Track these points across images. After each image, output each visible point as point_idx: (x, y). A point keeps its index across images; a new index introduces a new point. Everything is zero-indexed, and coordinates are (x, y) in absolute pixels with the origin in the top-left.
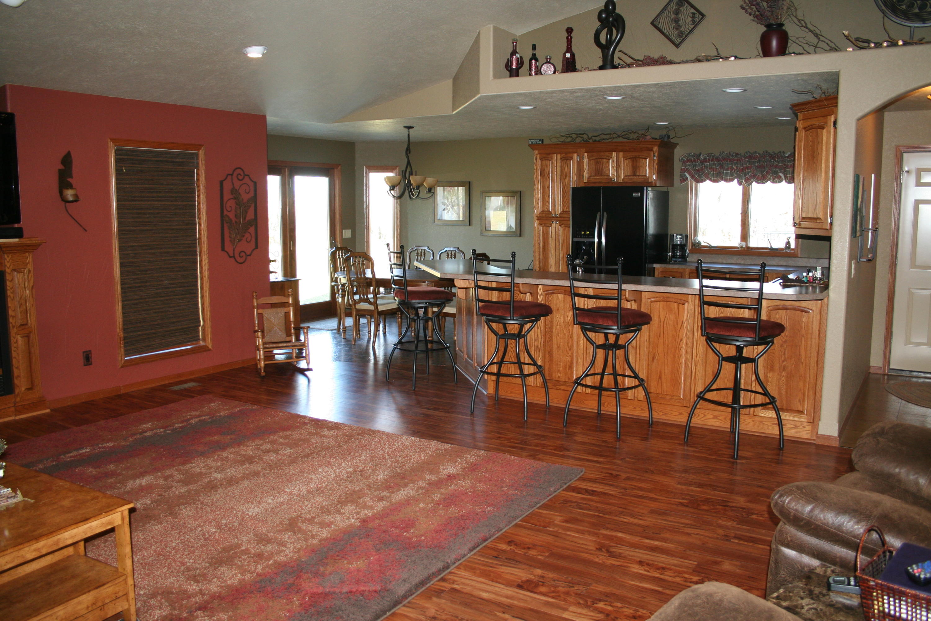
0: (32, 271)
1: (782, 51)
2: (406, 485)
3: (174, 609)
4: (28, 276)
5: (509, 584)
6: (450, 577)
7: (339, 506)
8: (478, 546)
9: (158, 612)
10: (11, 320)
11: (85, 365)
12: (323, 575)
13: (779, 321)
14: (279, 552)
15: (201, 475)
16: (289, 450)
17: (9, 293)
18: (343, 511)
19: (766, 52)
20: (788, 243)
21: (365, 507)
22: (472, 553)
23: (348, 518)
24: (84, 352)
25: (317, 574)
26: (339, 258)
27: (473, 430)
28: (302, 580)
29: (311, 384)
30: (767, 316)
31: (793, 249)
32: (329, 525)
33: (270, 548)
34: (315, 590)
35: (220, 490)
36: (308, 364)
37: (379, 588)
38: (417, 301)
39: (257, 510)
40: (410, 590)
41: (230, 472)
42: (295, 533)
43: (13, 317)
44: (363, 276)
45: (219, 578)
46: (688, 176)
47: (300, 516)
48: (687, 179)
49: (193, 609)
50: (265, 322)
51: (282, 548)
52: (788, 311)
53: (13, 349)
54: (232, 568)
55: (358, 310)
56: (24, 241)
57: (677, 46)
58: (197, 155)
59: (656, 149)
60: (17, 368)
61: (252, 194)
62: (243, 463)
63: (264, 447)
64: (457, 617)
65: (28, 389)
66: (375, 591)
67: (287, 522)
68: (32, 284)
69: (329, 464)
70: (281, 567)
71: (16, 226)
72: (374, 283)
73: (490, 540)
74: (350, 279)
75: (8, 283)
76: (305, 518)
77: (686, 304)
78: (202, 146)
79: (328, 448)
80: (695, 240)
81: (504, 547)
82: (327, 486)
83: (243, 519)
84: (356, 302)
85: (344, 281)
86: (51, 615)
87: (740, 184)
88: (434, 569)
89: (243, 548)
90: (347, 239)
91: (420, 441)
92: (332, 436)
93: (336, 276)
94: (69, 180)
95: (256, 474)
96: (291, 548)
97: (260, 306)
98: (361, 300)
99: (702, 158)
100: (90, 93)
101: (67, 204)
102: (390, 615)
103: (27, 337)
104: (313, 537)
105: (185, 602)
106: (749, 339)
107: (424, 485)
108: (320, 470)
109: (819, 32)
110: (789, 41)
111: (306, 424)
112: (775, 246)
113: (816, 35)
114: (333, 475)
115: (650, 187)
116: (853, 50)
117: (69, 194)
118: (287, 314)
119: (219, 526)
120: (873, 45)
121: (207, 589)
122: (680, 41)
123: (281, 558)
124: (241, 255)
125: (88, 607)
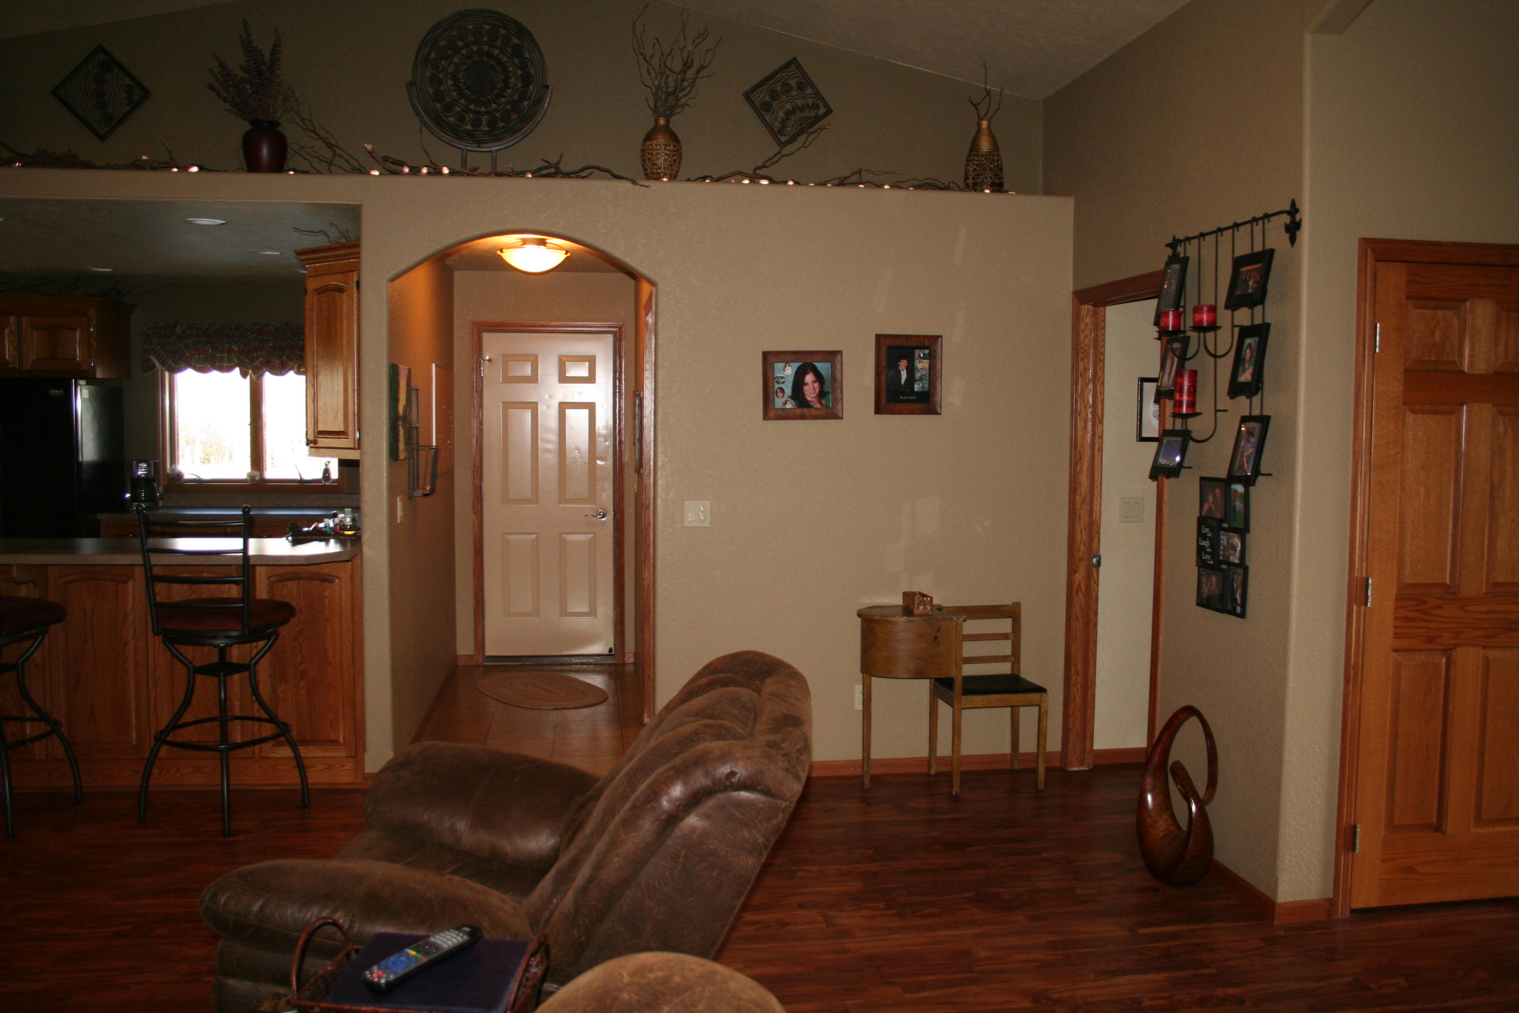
1: (278, 166)
13: (287, 600)
19: (253, 165)
20: (327, 471)
30: (269, 592)
31: (335, 481)
46: (155, 361)
48: (154, 366)
52: (302, 582)
57: (103, 138)
59: (92, 312)
77: (130, 583)
80: (174, 470)
87: (244, 375)
99: (178, 330)
106: (234, 633)
109: (333, 142)
110: (289, 150)
112: (307, 476)
113: (330, 146)
115: (82, 379)
116: (381, 174)
120: (406, 170)
122: (107, 130)
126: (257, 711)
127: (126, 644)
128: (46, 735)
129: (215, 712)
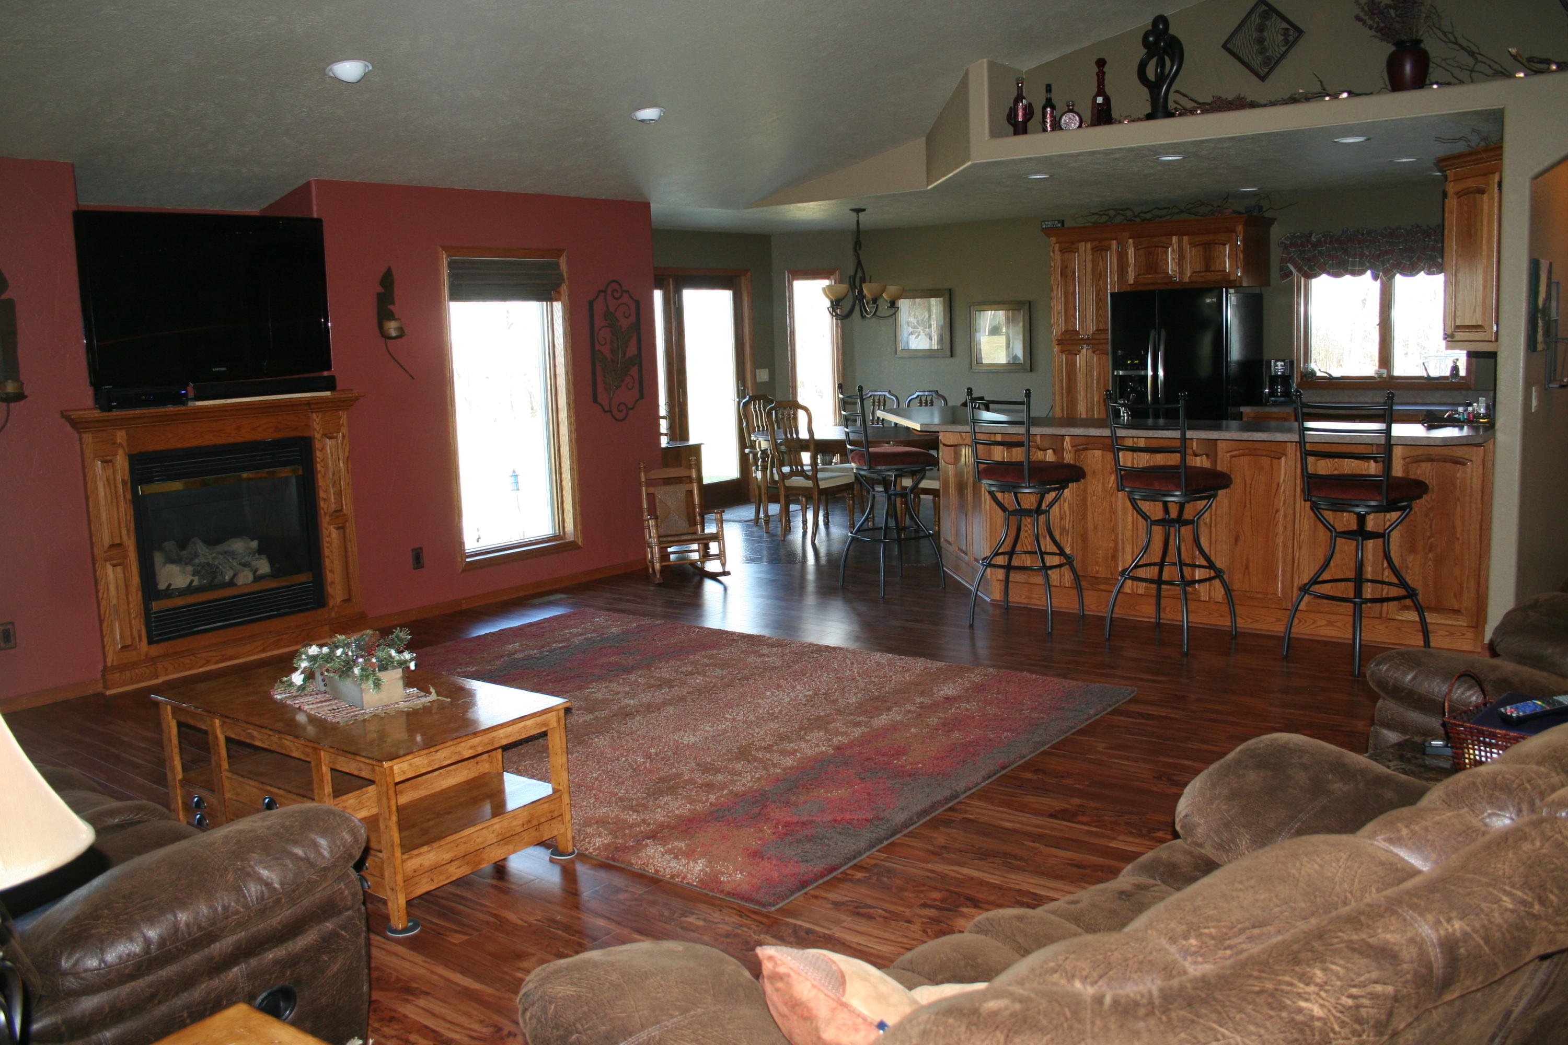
0: (347, 436)
1: (1420, 81)
2: (889, 709)
3: (616, 837)
4: (342, 444)
5: (1037, 813)
6: (959, 807)
7: (802, 733)
8: (995, 774)
9: (598, 839)
10: (322, 504)
11: (415, 568)
12: (796, 804)
13: (1421, 479)
14: (733, 782)
15: (606, 701)
16: (718, 672)
17: (319, 467)
18: (807, 738)
19: (1397, 84)
20: (1455, 369)
21: (837, 733)
22: (987, 782)
23: (818, 745)
24: (413, 550)
25: (787, 803)
26: (756, 411)
27: (973, 645)
28: (769, 809)
29: (729, 592)
30: (1404, 472)
31: (1463, 378)
32: (794, 752)
33: (720, 777)
34: (788, 819)
35: (638, 718)
36: (723, 565)
37: (870, 816)
38: (883, 468)
39: (693, 739)
40: (911, 819)
41: (646, 698)
42: (749, 762)
43: (325, 500)
44: (795, 436)
45: (663, 808)
46: (1292, 268)
47: (752, 744)
48: (1291, 273)
49: (640, 838)
50: (658, 504)
51: (735, 778)
52: (1435, 463)
53: (326, 545)
54: (677, 798)
55: (788, 489)
56: (337, 395)
57: (1263, 78)
58: (557, 264)
59: (1240, 228)
60: (331, 571)
61: (633, 319)
62: (660, 687)
63: (684, 669)
64: (973, 846)
65: (345, 601)
66: (866, 820)
67: (736, 751)
68: (347, 454)
69: (779, 687)
70: (739, 797)
71: (326, 374)
72: (812, 447)
73: (1009, 769)
74: (776, 442)
75: (318, 454)
76: (760, 746)
77: (1283, 459)
78: (564, 250)
79: (773, 668)
80: (1306, 368)
81: (1029, 775)
82: (780, 711)
83: (677, 747)
84: (784, 477)
85: (764, 445)
86: (487, 827)
87: (1375, 278)
88: (939, 797)
89: (686, 778)
90: (764, 384)
91: (901, 659)
92: (775, 654)
93: (753, 438)
94: (391, 307)
95: (682, 699)
96: (749, 778)
97: (650, 483)
98: (792, 474)
99: (1314, 239)
100: (415, 184)
101: (388, 341)
102: (888, 845)
103: (342, 528)
104: (774, 765)
105: (627, 831)
106: (1373, 503)
107: (913, 708)
108: (768, 693)
109: (1475, 49)
110: (1431, 64)
111: (737, 641)
112: (1434, 373)
113: (1472, 54)
114: (787, 700)
115: (1231, 288)
116: (1526, 75)
117: (392, 327)
118: (690, 493)
119: (648, 756)
120: (1554, 67)
121: (651, 818)
122: (1266, 70)
123: (738, 788)
124: (621, 408)
125: (523, 825)
126: (1388, 575)
127: (1277, 511)
128: (1209, 579)
129: (1351, 575)
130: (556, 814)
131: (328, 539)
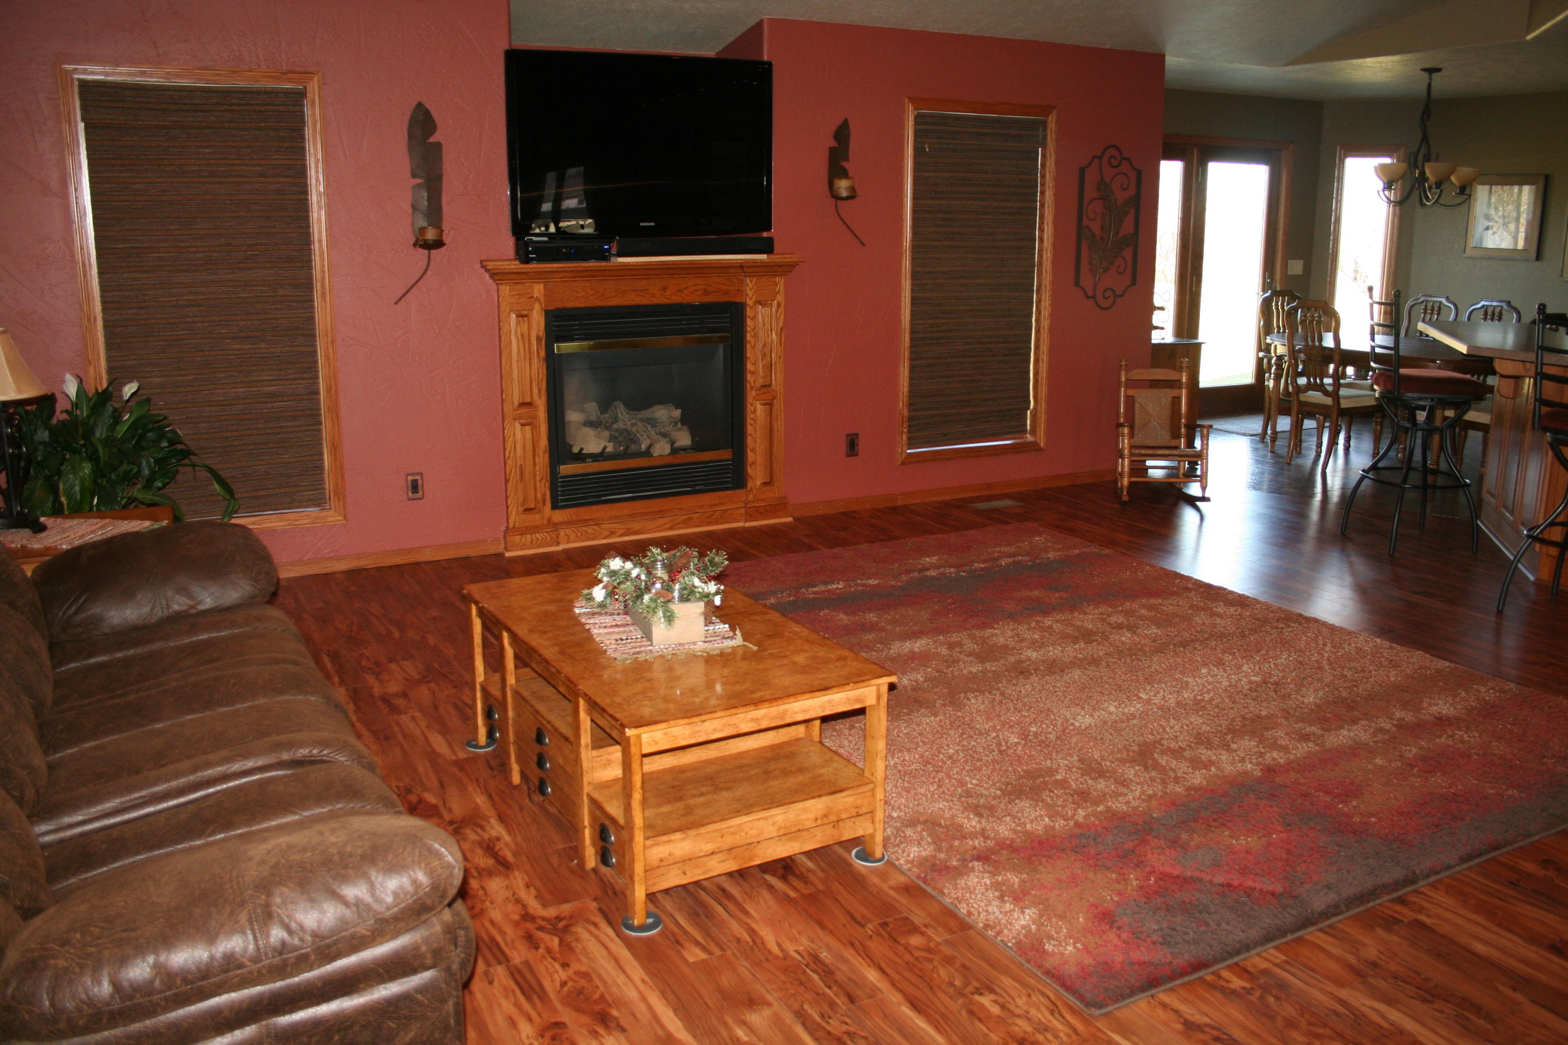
0: (783, 305)
2: (1354, 721)
3: (939, 850)
4: (777, 312)
6: (1414, 899)
7: (1229, 737)
8: (1479, 856)
9: (916, 849)
10: (749, 377)
11: (848, 456)
12: (1185, 847)
14: (1117, 795)
15: (1005, 648)
16: (1154, 630)
17: (749, 337)
18: (1234, 746)
21: (1275, 746)
22: (1465, 866)
23: (1242, 760)
24: (847, 435)
25: (1174, 843)
26: (1277, 309)
27: (1498, 642)
28: (1148, 848)
29: (1205, 523)
32: (1207, 765)
33: (1102, 784)
34: (1168, 869)
35: (1034, 678)
36: (1204, 488)
37: (1279, 889)
38: (1415, 395)
39: (1088, 720)
40: (1336, 906)
41: (1054, 652)
42: (1146, 768)
43: (752, 373)
44: (1317, 344)
45: (1014, 817)
47: (1159, 742)
49: (968, 857)
50: (1137, 410)
51: (1121, 789)
53: (749, 421)
54: (1037, 805)
55: (1302, 404)
56: (775, 258)
58: (1045, 124)
60: (753, 450)
61: (1132, 191)
62: (1075, 640)
63: (1113, 619)
64: (1418, 974)
65: (765, 484)
66: (1273, 894)
67: (1136, 748)
68: (781, 324)
69: (1220, 663)
70: (1117, 820)
71: (765, 234)
72: (1336, 358)
73: (1503, 850)
74: (1294, 347)
75: (749, 322)
76: (1168, 748)
78: (1054, 107)
79: (1221, 636)
81: (1531, 867)
82: (1212, 699)
83: (1064, 731)
84: (1299, 389)
85: (1281, 350)
88: (1386, 879)
89: (1059, 777)
90: (1293, 277)
91: (1391, 648)
92: (1231, 616)
93: (1268, 341)
94: (844, 164)
95: (1095, 661)
96: (1138, 793)
97: (1131, 384)
98: (1309, 387)
100: (881, 24)
101: (839, 202)
102: (1293, 940)
103: (770, 405)
104: (1177, 780)
105: (957, 843)
107: (1387, 726)
108: (1204, 671)
111: (1189, 590)
114: (1225, 683)
117: (843, 186)
118: (1176, 401)
119: (1024, 735)
121: (993, 829)
123: (1118, 805)
124: (1107, 295)
125: (816, 819)
130: (864, 810)
131: (752, 416)
